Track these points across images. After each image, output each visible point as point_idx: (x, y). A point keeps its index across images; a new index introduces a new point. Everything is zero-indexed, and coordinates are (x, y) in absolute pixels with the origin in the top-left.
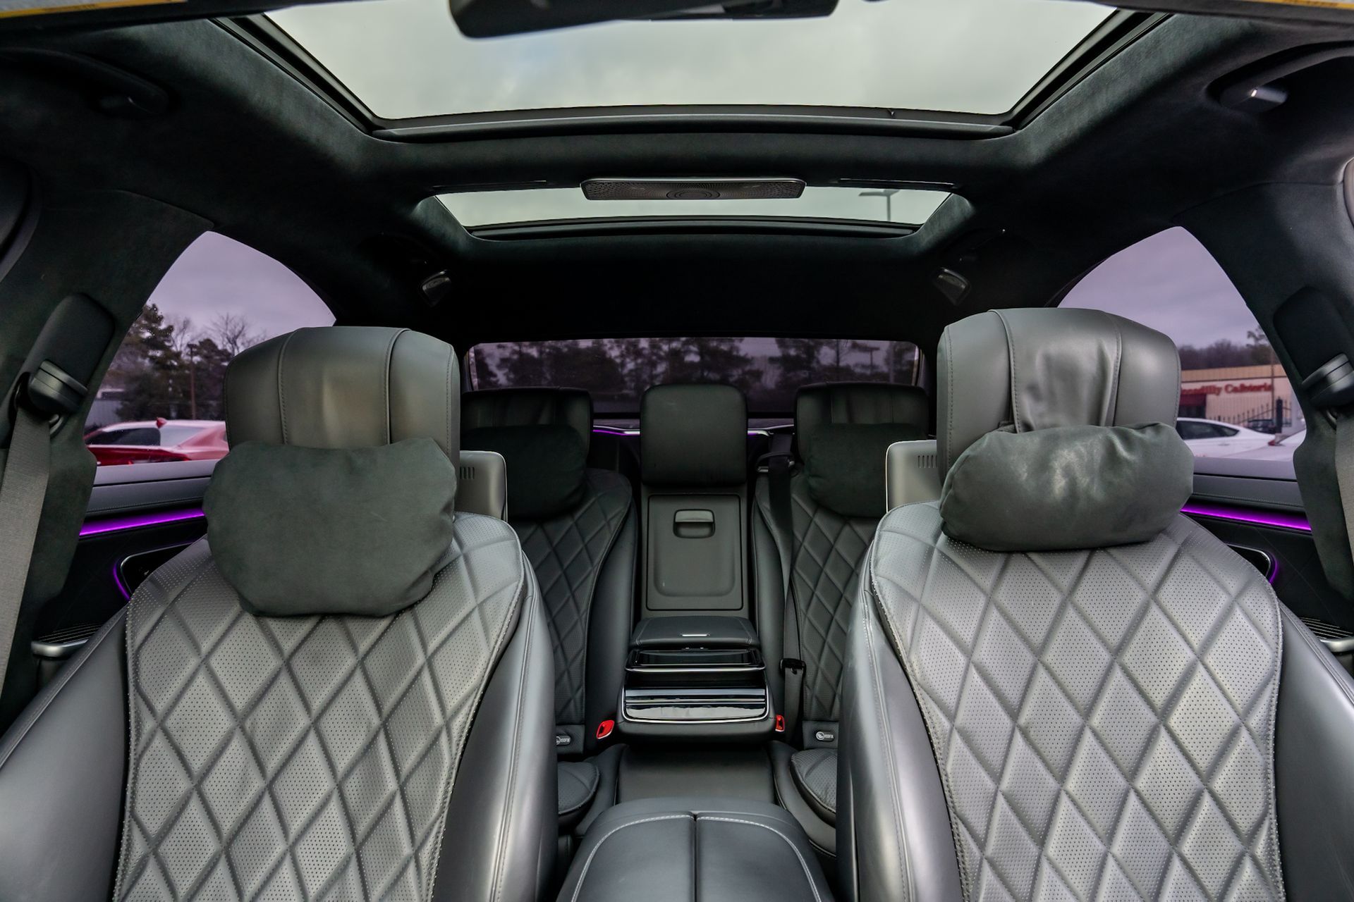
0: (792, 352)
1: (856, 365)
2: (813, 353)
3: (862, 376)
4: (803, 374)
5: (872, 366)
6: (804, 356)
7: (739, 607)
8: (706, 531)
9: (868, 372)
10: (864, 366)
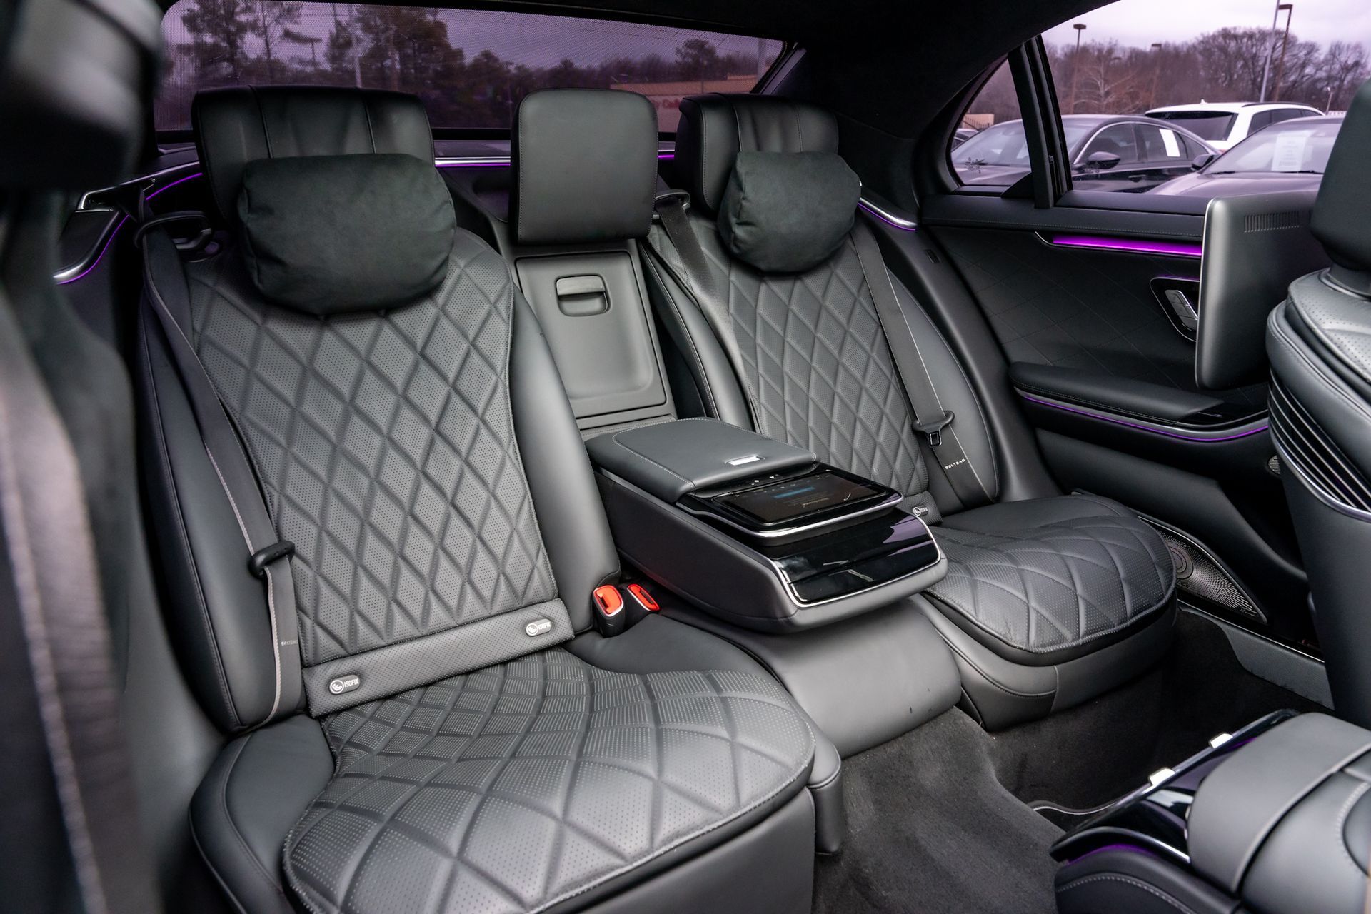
0: (208, 39)
1: (292, 59)
2: (235, 41)
3: (299, 76)
4: (226, 68)
5: (313, 63)
6: (224, 44)
7: (663, 401)
8: (596, 304)
9: (309, 69)
10: (301, 62)
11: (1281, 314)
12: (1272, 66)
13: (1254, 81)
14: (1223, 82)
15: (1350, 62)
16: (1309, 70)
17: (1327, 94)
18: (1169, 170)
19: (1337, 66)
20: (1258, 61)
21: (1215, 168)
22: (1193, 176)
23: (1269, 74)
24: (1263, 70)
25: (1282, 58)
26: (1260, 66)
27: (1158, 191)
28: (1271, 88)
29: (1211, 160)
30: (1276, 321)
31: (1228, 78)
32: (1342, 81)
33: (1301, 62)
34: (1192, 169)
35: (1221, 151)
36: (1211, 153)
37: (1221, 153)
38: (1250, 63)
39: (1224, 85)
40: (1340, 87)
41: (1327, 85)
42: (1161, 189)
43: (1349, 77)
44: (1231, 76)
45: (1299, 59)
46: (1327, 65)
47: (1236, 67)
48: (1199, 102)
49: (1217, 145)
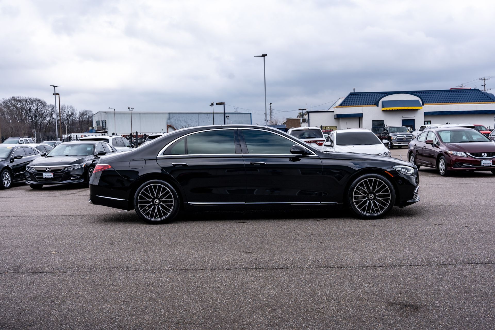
16: (54, 116)
19: (65, 115)
25: (42, 111)
32: (69, 120)
38: (28, 112)
45: (49, 111)
46: (61, 114)
47: (22, 113)
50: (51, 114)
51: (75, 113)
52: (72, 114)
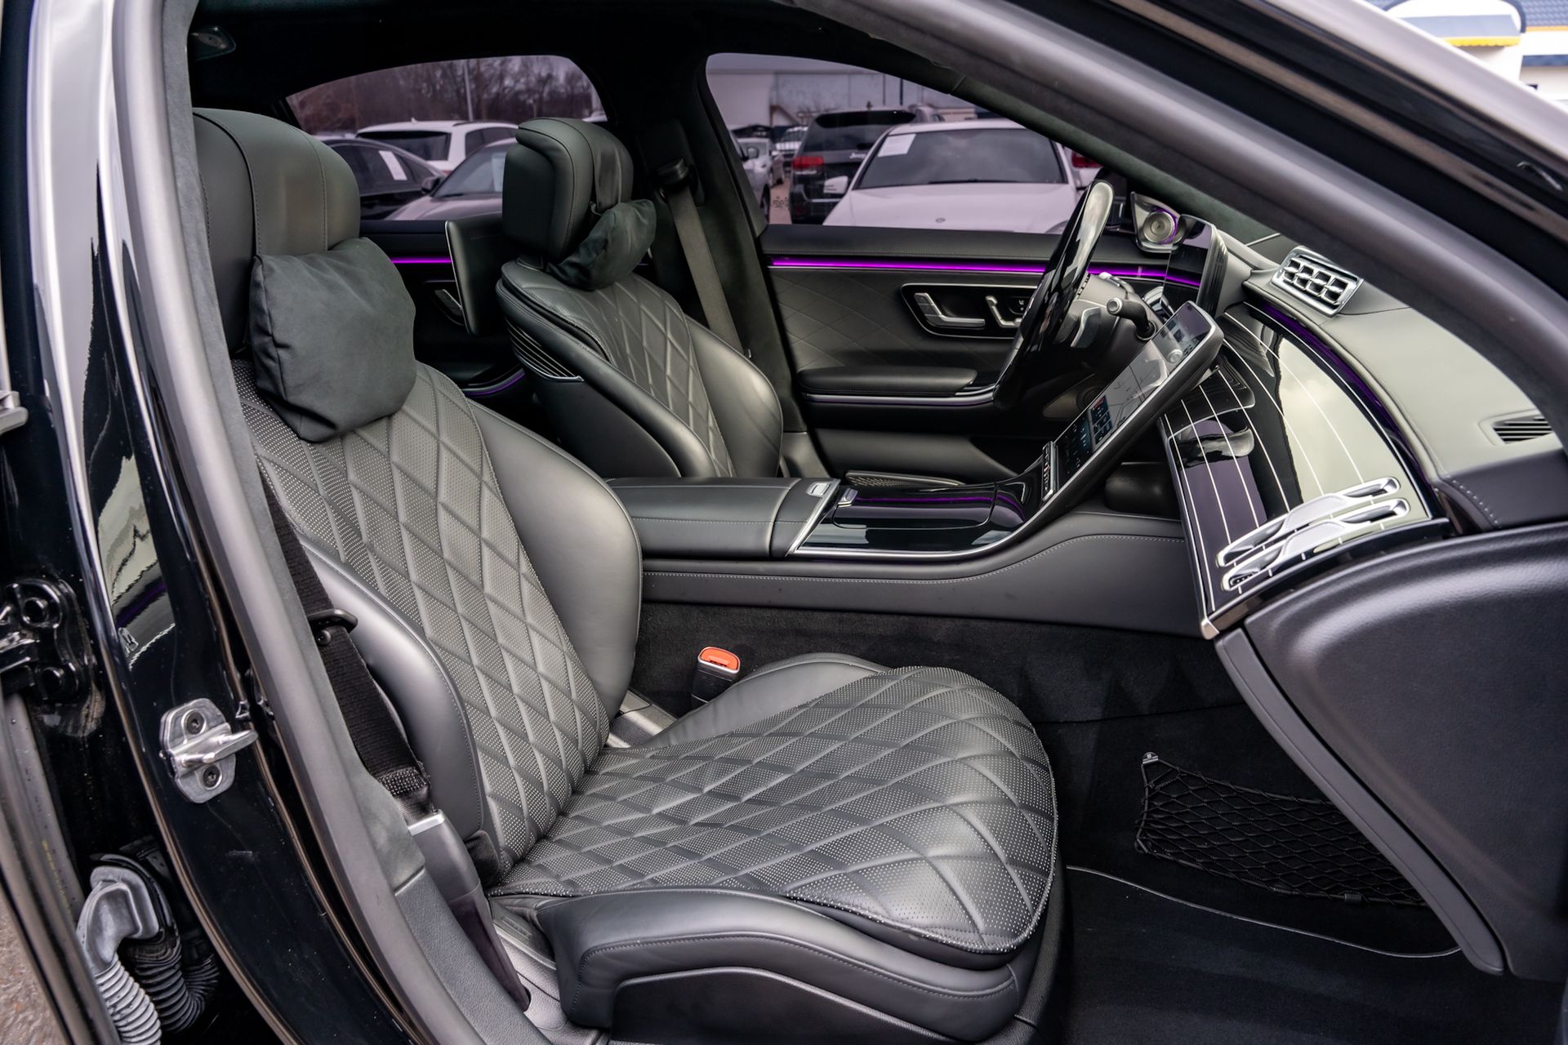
11: (501, 284)
12: (471, 77)
13: (458, 91)
14: (428, 93)
15: (544, 74)
16: (508, 82)
17: (531, 107)
18: (400, 194)
19: (533, 79)
20: (456, 71)
21: (443, 191)
22: (427, 199)
23: (470, 86)
24: (464, 80)
25: (479, 68)
26: (459, 76)
27: (396, 216)
28: (476, 100)
29: (437, 183)
30: (500, 289)
31: (431, 89)
32: (542, 92)
33: (498, 72)
34: (423, 192)
35: (445, 171)
36: (437, 175)
37: (446, 175)
38: (449, 72)
39: (429, 95)
40: (541, 99)
41: (529, 98)
42: (399, 214)
43: (547, 90)
44: (434, 87)
45: (496, 69)
46: (523, 76)
47: (435, 76)
48: (410, 120)
49: (440, 167)
50: (501, 77)
51: (554, 74)
52: (550, 76)
